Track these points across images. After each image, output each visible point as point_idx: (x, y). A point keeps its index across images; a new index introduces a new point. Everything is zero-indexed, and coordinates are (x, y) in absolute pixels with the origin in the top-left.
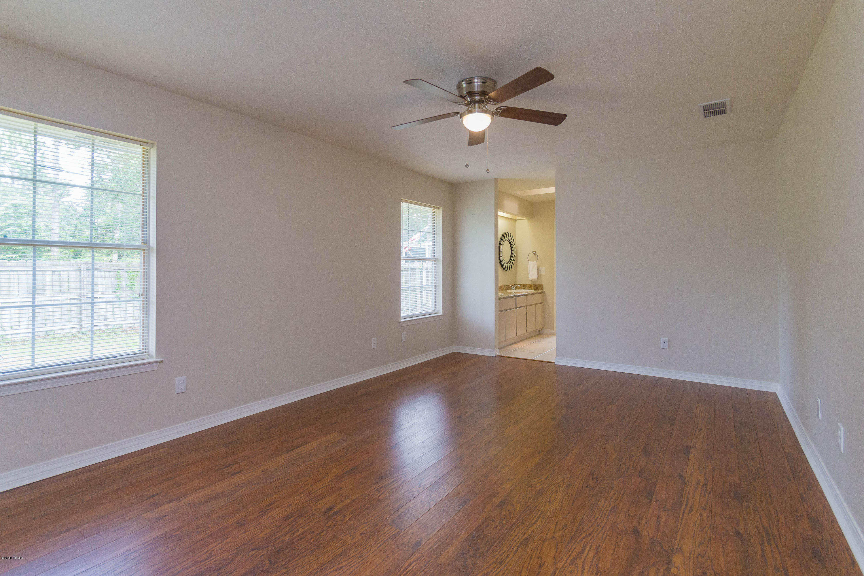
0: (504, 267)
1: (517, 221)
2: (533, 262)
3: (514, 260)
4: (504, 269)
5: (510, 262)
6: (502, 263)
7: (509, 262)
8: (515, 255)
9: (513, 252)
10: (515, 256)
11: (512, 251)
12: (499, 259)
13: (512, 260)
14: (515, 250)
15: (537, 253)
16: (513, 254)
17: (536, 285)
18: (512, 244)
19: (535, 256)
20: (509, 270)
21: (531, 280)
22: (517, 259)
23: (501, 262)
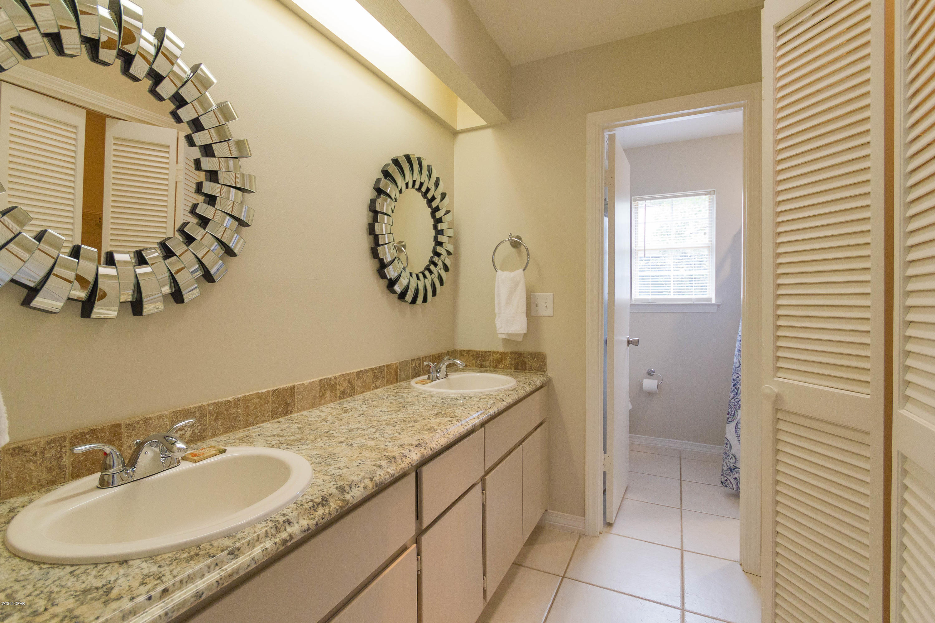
0: (398, 288)
1: (461, 137)
2: (512, 274)
3: (446, 268)
4: (402, 296)
5: (431, 272)
6: (391, 273)
7: (427, 273)
8: (450, 248)
9: (441, 238)
10: (449, 253)
11: (439, 232)
12: (374, 253)
13: (436, 265)
14: (450, 233)
15: (525, 241)
16: (441, 244)
17: (519, 355)
18: (433, 198)
19: (520, 252)
20: (425, 300)
21: (504, 336)
22: (456, 262)
23: (382, 266)
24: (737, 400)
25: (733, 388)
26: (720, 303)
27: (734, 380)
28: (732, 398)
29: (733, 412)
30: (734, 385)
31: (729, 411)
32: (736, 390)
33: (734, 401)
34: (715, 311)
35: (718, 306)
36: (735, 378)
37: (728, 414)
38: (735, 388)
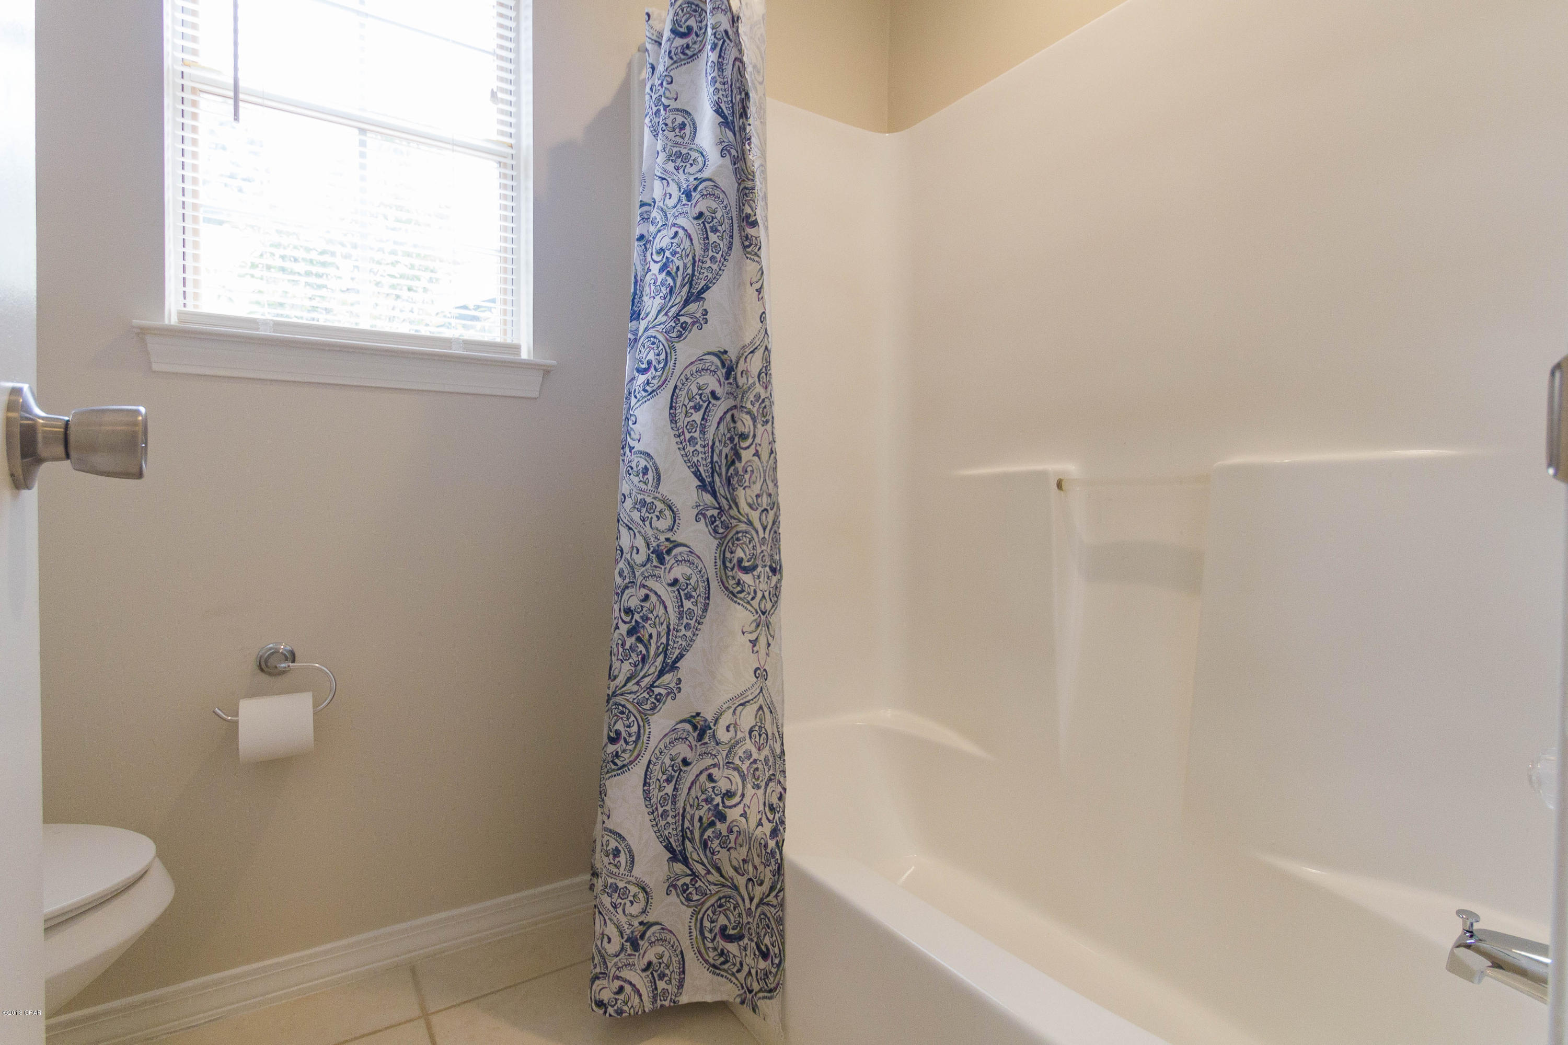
24: (647, 680)
25: (630, 641)
26: (554, 362)
27: (628, 611)
28: (628, 680)
29: (634, 729)
30: (631, 632)
31: (619, 726)
32: (641, 647)
33: (635, 688)
34: (536, 395)
35: (547, 372)
36: (633, 603)
37: (613, 741)
38: (639, 640)
